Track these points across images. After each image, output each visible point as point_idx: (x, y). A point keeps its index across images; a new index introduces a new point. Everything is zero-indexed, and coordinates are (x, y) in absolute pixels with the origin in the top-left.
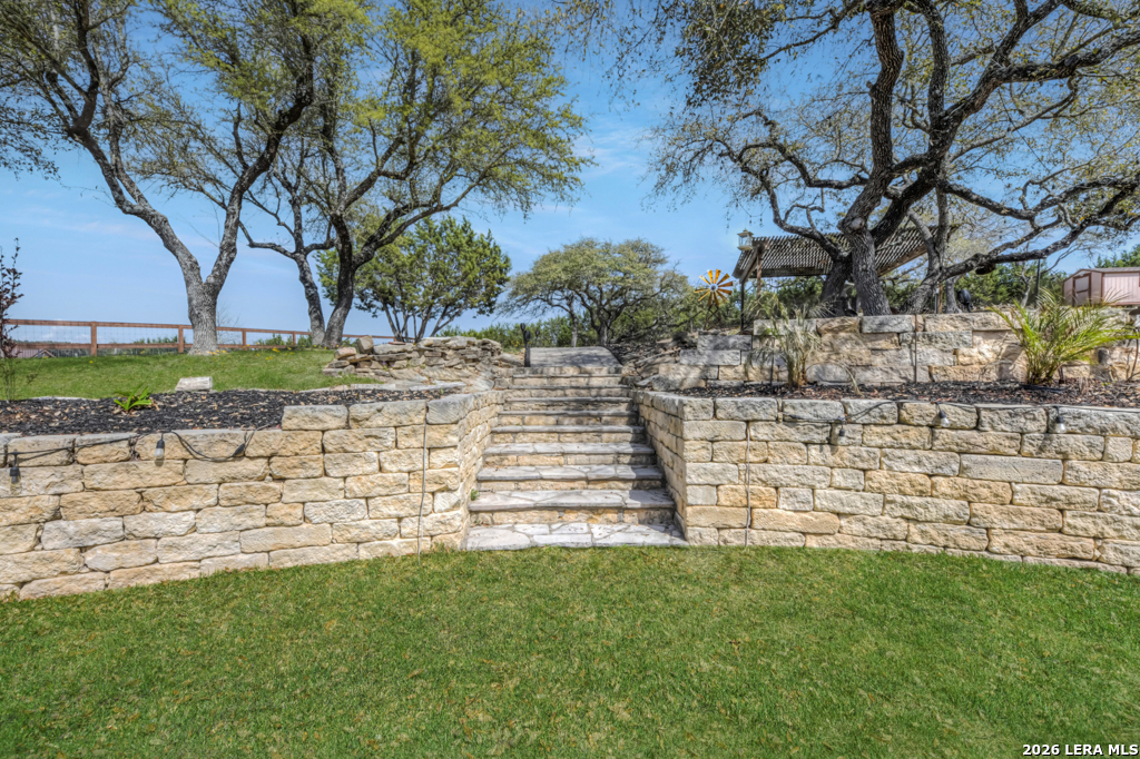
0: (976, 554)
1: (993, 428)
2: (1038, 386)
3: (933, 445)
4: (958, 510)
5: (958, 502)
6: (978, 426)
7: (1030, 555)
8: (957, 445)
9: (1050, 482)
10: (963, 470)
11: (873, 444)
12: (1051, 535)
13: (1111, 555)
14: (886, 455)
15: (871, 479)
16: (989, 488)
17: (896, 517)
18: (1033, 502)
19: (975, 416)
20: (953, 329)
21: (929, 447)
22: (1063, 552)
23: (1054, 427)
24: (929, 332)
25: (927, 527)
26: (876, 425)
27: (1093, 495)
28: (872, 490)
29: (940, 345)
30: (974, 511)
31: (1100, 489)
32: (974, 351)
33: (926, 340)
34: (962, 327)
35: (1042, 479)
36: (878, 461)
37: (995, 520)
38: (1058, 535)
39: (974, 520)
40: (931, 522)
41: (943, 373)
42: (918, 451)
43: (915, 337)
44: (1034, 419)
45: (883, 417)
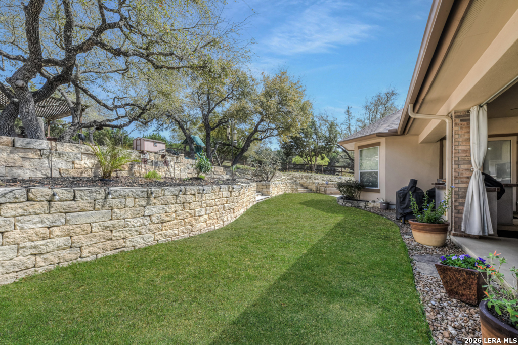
0: (75, 261)
1: (82, 199)
2: (105, 179)
3: (50, 211)
4: (65, 242)
5: (65, 238)
6: (74, 199)
7: (100, 253)
8: (64, 209)
9: (107, 220)
10: (67, 221)
11: (9, 215)
12: (108, 242)
13: (128, 243)
14: (19, 221)
15: (7, 237)
16: (81, 227)
17: (27, 256)
18: (100, 230)
19: (73, 194)
20: (71, 151)
21: (47, 212)
22: (112, 248)
23: (107, 196)
24: (58, 151)
25: (48, 256)
26: (10, 203)
27: (122, 222)
28: (8, 244)
29: (65, 158)
30: (73, 241)
31: (124, 219)
32: (83, 163)
33: (57, 155)
34: (76, 151)
35: (103, 219)
36: (12, 225)
37: (84, 242)
38: (110, 241)
39: (73, 245)
40: (50, 252)
41: (66, 173)
42: (40, 215)
43: (51, 153)
44: (100, 194)
45: (15, 198)
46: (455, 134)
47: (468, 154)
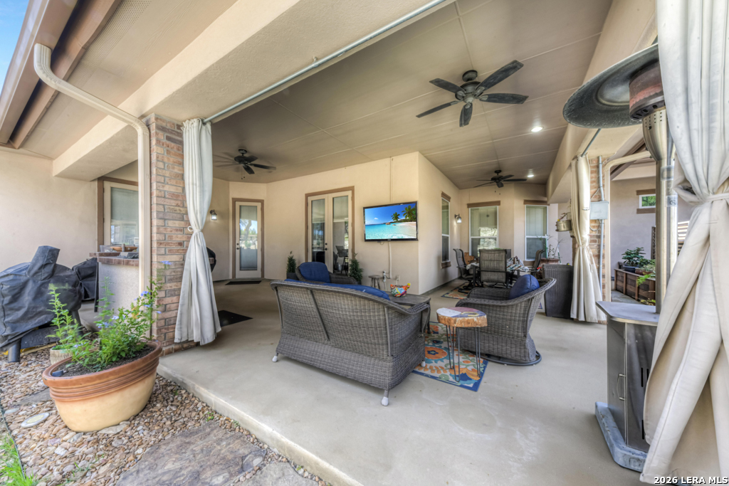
46: (158, 160)
47: (179, 203)
